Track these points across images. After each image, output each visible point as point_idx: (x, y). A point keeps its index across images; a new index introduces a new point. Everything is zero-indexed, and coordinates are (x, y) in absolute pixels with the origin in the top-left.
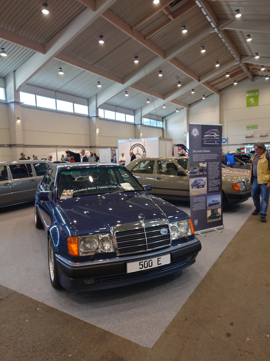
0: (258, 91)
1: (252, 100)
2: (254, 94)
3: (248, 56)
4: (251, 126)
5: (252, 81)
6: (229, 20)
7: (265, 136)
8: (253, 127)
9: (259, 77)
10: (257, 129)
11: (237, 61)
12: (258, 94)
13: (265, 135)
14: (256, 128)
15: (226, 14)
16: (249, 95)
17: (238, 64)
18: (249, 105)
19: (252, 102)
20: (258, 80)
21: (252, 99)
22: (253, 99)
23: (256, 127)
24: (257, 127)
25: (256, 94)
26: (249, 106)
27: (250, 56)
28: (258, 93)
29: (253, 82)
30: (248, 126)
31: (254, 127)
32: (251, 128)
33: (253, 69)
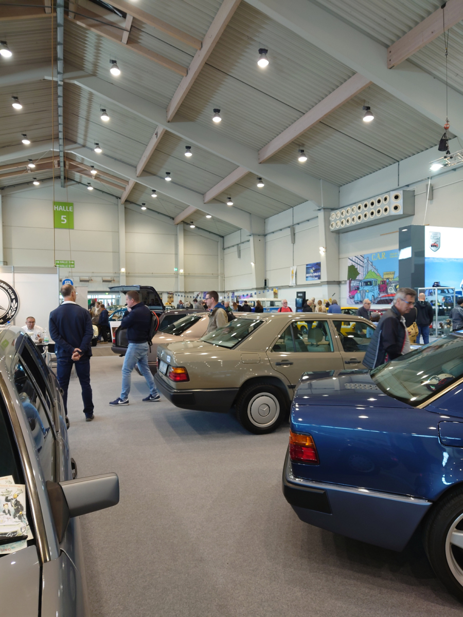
0: (72, 204)
1: (62, 219)
2: (65, 209)
3: (75, 143)
4: (63, 262)
5: (62, 186)
6: (83, 70)
7: (88, 281)
8: (66, 264)
9: (73, 182)
10: (74, 267)
11: (60, 145)
12: (73, 210)
13: (87, 278)
14: (72, 266)
15: (82, 59)
16: (57, 208)
17: (58, 150)
18: (57, 225)
19: (64, 221)
20: (72, 188)
21: (62, 216)
22: (65, 216)
23: (71, 264)
24: (73, 264)
25: (69, 209)
26: (59, 228)
27: (79, 144)
28: (73, 208)
29: (63, 188)
30: (58, 262)
31: (68, 264)
32: (63, 266)
33: (72, 167)
